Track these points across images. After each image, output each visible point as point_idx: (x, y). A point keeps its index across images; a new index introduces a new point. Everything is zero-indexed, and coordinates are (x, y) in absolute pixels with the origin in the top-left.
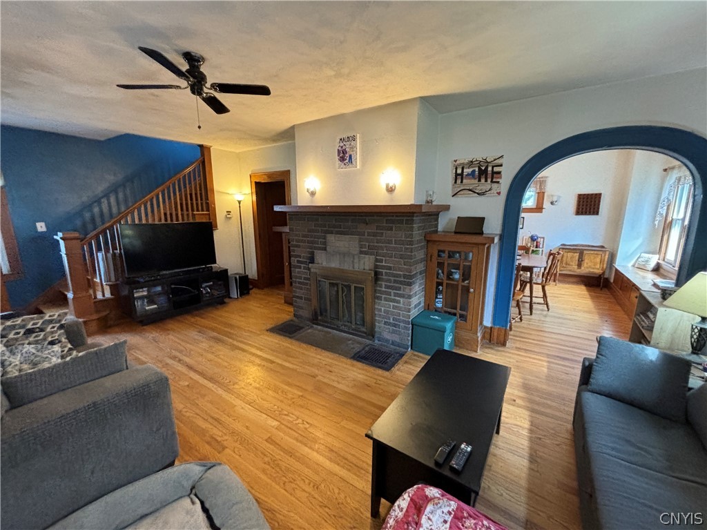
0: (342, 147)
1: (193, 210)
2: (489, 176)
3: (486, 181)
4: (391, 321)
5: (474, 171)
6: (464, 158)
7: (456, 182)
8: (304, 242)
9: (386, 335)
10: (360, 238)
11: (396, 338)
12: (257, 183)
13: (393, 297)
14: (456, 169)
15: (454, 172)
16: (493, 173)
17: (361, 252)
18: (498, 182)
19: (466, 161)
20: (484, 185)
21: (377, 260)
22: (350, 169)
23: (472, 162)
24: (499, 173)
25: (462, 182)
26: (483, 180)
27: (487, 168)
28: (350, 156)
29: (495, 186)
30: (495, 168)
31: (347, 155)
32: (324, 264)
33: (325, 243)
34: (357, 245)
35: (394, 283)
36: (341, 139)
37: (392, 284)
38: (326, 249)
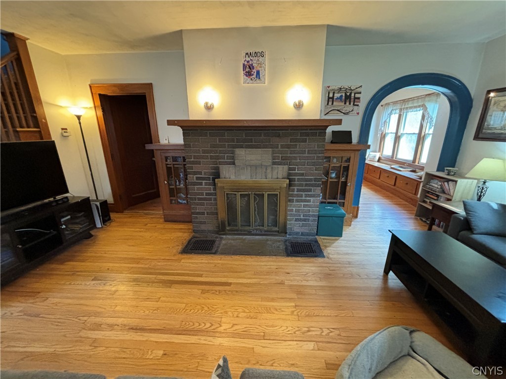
0: (248, 62)
1: (13, 126)
2: (352, 100)
3: (350, 104)
4: (302, 217)
5: (342, 96)
6: (335, 86)
7: (328, 104)
8: (207, 158)
9: (297, 229)
10: (273, 151)
11: (305, 230)
12: (101, 96)
13: (304, 198)
14: (329, 93)
15: (327, 95)
16: (355, 98)
17: (274, 163)
18: (358, 105)
19: (336, 88)
20: (349, 107)
21: (290, 169)
22: (256, 85)
23: (341, 89)
24: (359, 98)
25: (332, 104)
26: (348, 103)
27: (351, 93)
28: (258, 73)
29: (356, 107)
30: (356, 94)
31: (255, 70)
32: (233, 178)
33: (233, 158)
34: (271, 158)
35: (306, 186)
36: (247, 54)
37: (304, 188)
38: (234, 163)
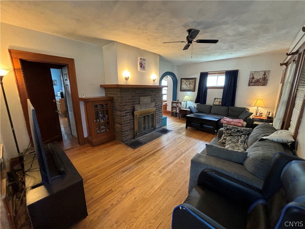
0: (141, 62)
4: (159, 121)
9: (157, 126)
10: (151, 97)
22: (143, 71)
28: (144, 66)
31: (143, 66)
32: (139, 110)
34: (150, 100)
36: (141, 59)
38: (139, 104)
